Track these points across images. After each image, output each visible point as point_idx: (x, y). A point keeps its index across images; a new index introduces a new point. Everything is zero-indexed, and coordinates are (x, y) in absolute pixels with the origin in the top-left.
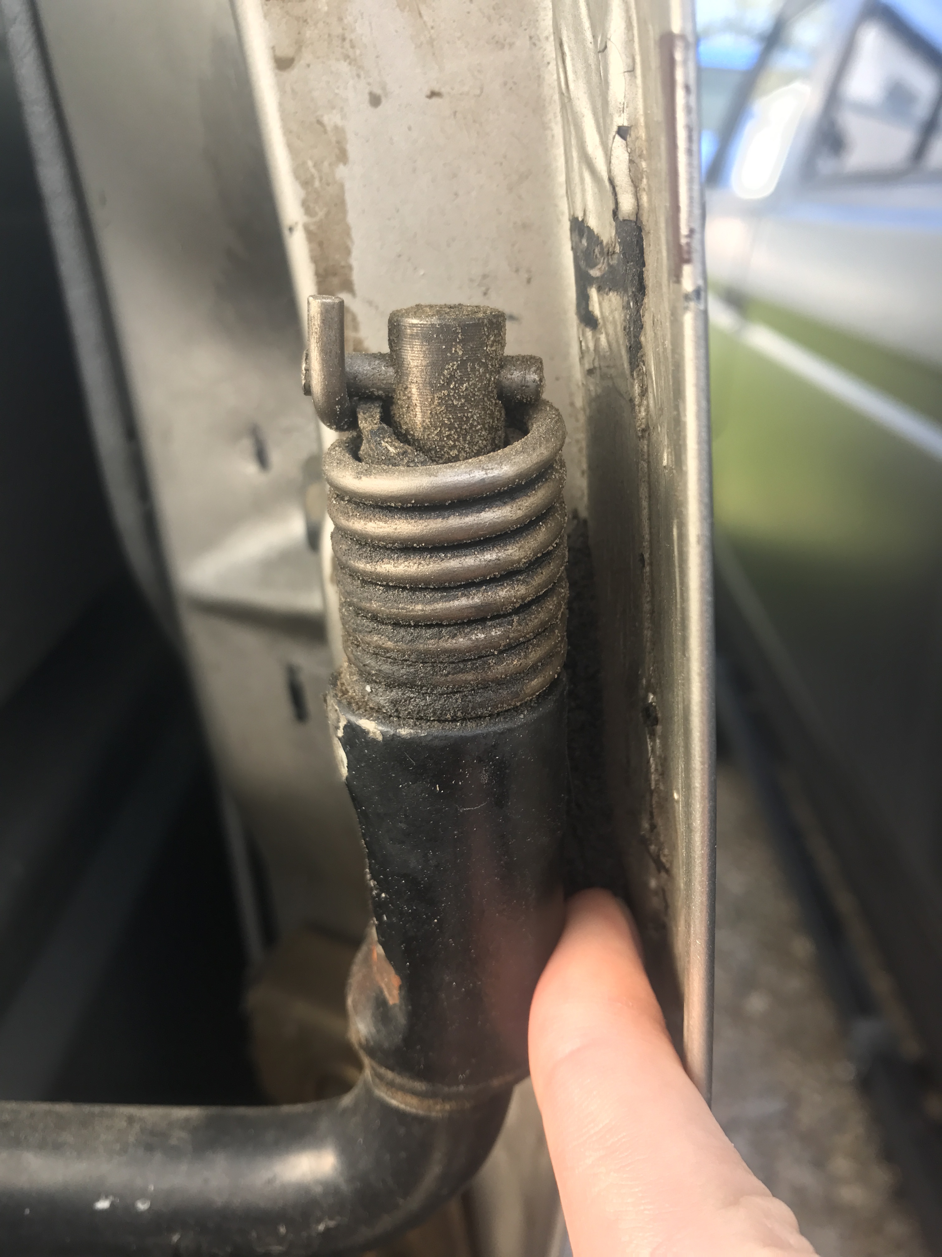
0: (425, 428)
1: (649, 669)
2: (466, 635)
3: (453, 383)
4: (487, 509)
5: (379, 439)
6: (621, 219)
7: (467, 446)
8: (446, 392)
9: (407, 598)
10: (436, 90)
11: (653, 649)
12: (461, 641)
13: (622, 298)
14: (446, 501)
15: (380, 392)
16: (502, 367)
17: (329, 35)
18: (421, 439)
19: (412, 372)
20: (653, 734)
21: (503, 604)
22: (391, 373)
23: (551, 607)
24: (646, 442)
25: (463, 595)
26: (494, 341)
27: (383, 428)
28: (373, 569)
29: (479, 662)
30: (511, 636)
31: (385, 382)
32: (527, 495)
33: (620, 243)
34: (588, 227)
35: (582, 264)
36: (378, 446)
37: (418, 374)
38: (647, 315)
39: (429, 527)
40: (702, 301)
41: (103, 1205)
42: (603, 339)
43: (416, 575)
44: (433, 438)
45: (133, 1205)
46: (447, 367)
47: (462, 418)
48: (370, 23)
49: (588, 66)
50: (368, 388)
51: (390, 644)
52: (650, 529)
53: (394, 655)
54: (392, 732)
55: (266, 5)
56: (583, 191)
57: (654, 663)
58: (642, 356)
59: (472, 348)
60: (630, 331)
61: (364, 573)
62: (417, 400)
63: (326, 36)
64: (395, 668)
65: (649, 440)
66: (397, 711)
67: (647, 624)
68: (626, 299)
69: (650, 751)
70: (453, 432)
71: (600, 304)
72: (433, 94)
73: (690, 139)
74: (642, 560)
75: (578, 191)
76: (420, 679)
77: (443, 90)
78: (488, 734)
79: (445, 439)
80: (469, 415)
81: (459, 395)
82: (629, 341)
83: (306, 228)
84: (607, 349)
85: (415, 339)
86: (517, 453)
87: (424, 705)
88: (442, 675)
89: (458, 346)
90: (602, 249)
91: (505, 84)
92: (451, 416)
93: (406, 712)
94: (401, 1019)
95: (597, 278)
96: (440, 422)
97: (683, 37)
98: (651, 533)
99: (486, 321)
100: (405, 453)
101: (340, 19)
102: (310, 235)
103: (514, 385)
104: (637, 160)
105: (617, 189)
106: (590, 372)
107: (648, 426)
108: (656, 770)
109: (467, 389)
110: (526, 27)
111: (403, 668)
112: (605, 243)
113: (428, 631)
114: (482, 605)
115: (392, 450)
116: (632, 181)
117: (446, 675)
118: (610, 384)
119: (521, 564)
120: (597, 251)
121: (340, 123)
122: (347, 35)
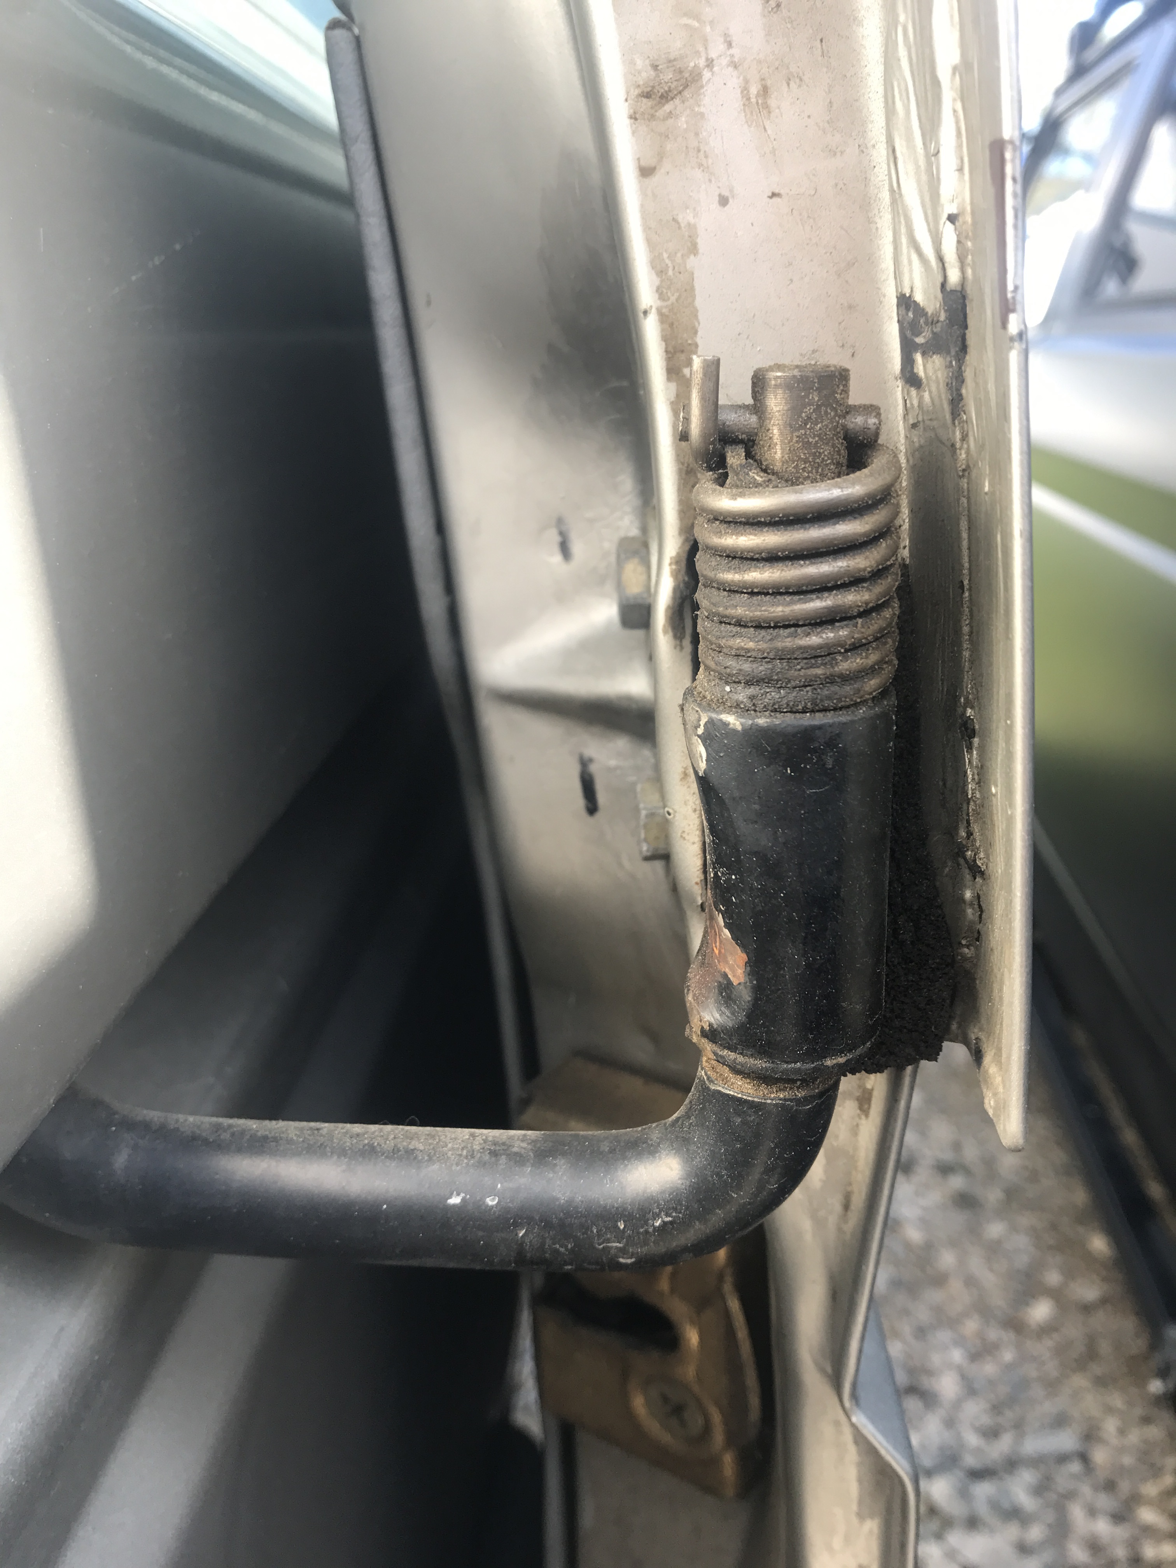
0: (784, 462)
1: (967, 687)
2: (818, 633)
3: (810, 424)
4: (841, 522)
5: (747, 471)
6: (948, 289)
7: (818, 477)
8: (803, 432)
9: (769, 601)
10: (777, 191)
11: (971, 668)
12: (815, 639)
13: (945, 359)
14: (808, 514)
15: (744, 436)
16: (847, 413)
17: (687, 147)
18: (780, 472)
19: (774, 416)
20: (970, 748)
21: (850, 607)
22: (754, 420)
23: (887, 616)
24: (966, 480)
25: (818, 598)
26: (843, 390)
27: (750, 463)
28: (741, 578)
29: (828, 658)
30: (855, 637)
31: (749, 426)
32: (872, 513)
33: (946, 311)
34: (915, 302)
35: (908, 333)
36: (747, 477)
37: (780, 418)
38: (968, 370)
39: (792, 537)
40: (1024, 341)
41: (455, 1200)
42: (926, 395)
43: (778, 580)
44: (791, 470)
45: (483, 1200)
46: (805, 410)
47: (816, 453)
48: (722, 137)
49: (918, 167)
50: (733, 433)
51: (751, 645)
52: (970, 557)
53: (754, 654)
54: (750, 722)
55: (635, 124)
56: (911, 271)
57: (972, 681)
58: (963, 406)
59: (826, 395)
60: (952, 386)
61: (732, 583)
62: (777, 439)
63: (684, 148)
64: (755, 665)
65: (969, 478)
66: (754, 705)
67: (966, 645)
68: (948, 359)
69: (967, 764)
70: (807, 465)
71: (924, 366)
72: (774, 195)
73: (1016, 217)
74: (962, 586)
75: (906, 271)
76: (777, 674)
77: (782, 192)
78: (834, 723)
79: (801, 471)
80: (822, 451)
81: (814, 434)
82: (952, 395)
83: (660, 313)
84: (930, 404)
85: (779, 388)
86: (866, 476)
87: (779, 698)
88: (796, 670)
89: (815, 393)
90: (927, 319)
91: (836, 185)
92: (806, 452)
93: (763, 705)
94: (746, 996)
95: (922, 344)
96: (797, 456)
97: (1011, 142)
98: (970, 561)
99: (837, 374)
100: (770, 480)
101: (697, 134)
102: (663, 318)
103: (857, 428)
104: (963, 240)
105: (946, 265)
106: (914, 426)
107: (968, 466)
108: (973, 779)
109: (820, 429)
110: (856, 137)
111: (761, 665)
112: (930, 314)
113: (785, 631)
114: (832, 607)
115: (758, 478)
116: (959, 258)
117: (799, 670)
118: (933, 435)
119: (866, 572)
120: (922, 321)
121: (692, 221)
122: (701, 148)
